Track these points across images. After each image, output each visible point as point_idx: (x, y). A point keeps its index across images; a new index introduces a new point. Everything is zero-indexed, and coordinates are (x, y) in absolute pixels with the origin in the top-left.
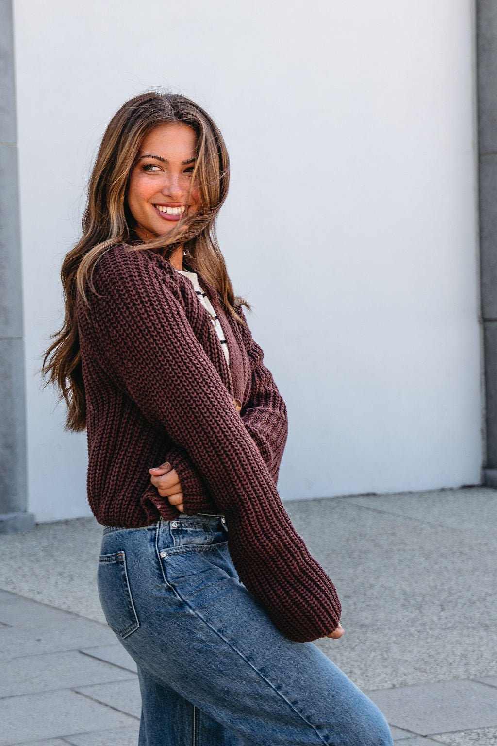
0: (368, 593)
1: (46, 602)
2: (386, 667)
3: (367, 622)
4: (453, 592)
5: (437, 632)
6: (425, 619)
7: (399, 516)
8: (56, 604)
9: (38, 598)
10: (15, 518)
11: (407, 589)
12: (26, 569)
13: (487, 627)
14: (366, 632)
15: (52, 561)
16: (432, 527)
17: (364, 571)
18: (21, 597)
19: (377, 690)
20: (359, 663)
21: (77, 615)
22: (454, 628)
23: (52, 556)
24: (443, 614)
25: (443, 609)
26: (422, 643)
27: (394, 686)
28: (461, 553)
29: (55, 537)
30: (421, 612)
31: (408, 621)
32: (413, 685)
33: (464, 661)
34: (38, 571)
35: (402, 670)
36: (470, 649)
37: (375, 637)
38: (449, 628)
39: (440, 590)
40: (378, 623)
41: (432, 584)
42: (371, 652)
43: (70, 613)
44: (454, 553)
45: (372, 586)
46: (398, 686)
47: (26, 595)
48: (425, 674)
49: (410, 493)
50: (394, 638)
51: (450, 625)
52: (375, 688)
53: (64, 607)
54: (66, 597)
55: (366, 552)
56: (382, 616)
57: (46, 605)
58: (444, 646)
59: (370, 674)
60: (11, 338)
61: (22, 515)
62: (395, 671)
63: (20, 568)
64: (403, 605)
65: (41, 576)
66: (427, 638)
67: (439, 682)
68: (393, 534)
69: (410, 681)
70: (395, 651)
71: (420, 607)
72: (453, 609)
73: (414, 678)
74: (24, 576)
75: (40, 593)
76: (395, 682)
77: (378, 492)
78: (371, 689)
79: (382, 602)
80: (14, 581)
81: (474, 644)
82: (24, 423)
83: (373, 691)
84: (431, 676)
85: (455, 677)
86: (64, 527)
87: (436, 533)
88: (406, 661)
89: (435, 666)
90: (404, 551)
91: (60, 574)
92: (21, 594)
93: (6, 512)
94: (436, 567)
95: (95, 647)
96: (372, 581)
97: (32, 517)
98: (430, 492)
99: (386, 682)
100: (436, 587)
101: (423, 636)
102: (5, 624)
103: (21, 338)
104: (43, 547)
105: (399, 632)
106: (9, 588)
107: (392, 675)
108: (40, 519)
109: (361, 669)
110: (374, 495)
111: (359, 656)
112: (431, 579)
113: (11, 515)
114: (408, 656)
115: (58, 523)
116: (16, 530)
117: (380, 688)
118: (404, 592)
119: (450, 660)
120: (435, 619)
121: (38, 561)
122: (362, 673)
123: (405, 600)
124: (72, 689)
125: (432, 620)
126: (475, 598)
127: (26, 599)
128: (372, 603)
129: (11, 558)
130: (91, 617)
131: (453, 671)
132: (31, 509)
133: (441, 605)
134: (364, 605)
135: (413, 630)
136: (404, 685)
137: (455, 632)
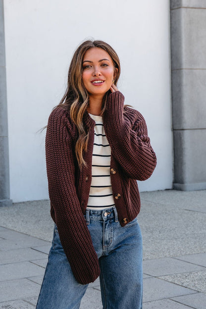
5: (158, 241)
6: (154, 236)
8: (22, 232)
10: (5, 201)
12: (10, 219)
13: (176, 239)
15: (19, 216)
16: (155, 204)
21: (30, 235)
22: (164, 239)
24: (160, 235)
25: (160, 233)
26: (153, 245)
29: (20, 208)
30: (152, 234)
32: (151, 259)
34: (14, 220)
36: (170, 246)
38: (162, 239)
39: (159, 226)
43: (27, 235)
48: (155, 255)
49: (147, 192)
53: (25, 232)
57: (19, 232)
60: (3, 137)
61: (8, 200)
63: (8, 219)
65: (16, 222)
66: (155, 243)
69: (149, 258)
71: (152, 232)
72: (164, 232)
74: (10, 222)
75: (16, 228)
80: (6, 223)
81: (171, 245)
82: (8, 167)
85: (165, 256)
86: (23, 204)
87: (157, 206)
91: (22, 221)
93: (2, 199)
95: (37, 247)
97: (11, 201)
98: (154, 191)
100: (157, 225)
101: (153, 242)
102: (4, 239)
103: (7, 136)
104: (16, 212)
106: (4, 226)
108: (14, 201)
114: (148, 249)
115: (20, 203)
116: (6, 206)
118: (146, 227)
119: (163, 250)
120: (158, 236)
121: (14, 216)
124: (29, 261)
126: (171, 229)
127: (11, 230)
129: (4, 215)
130: (34, 236)
131: (165, 254)
132: (11, 198)
133: (159, 231)
135: (150, 240)
136: (147, 259)
137: (165, 241)
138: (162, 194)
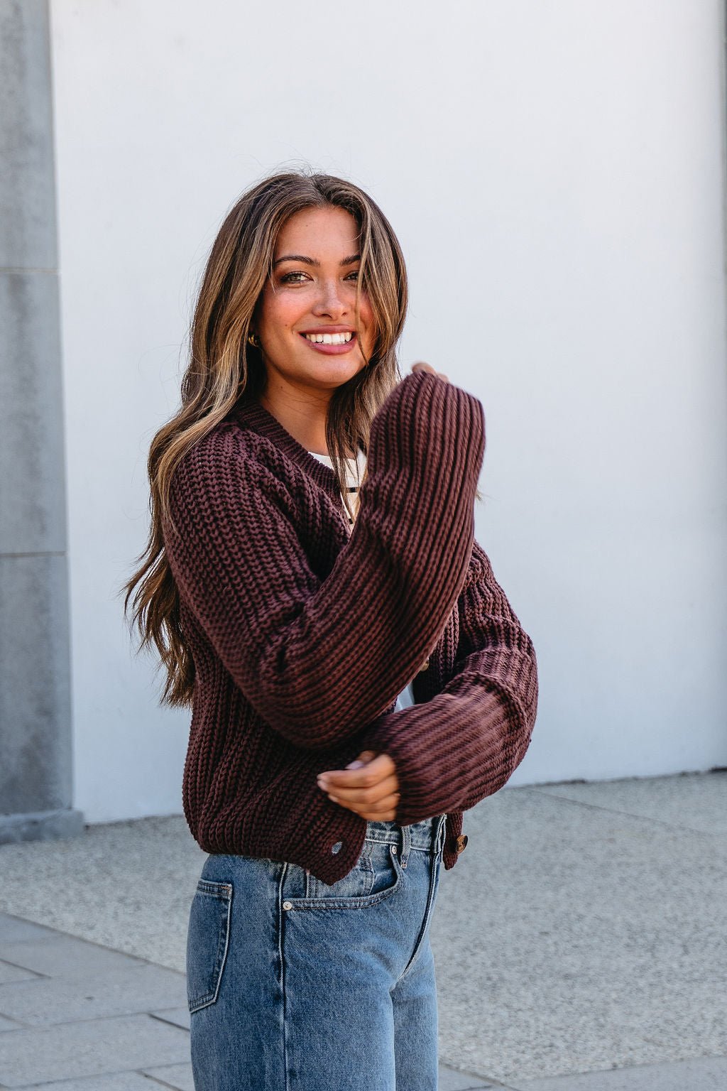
0: (576, 928)
1: (100, 941)
2: (603, 1038)
3: (574, 971)
4: (701, 926)
5: (677, 986)
6: (660, 967)
7: (619, 813)
8: (115, 945)
9: (89, 936)
10: (54, 818)
11: (634, 922)
12: (71, 893)
14: (573, 987)
15: (109, 880)
16: (669, 829)
17: (568, 895)
18: (64, 934)
19: (591, 1072)
20: (562, 1033)
21: (147, 961)
22: (702, 980)
23: (109, 873)
24: (686, 959)
25: (686, 952)
26: (655, 1002)
27: (615, 1067)
28: (712, 868)
29: (113, 846)
30: (653, 956)
31: (634, 969)
32: (644, 1065)
33: (719, 1029)
34: (88, 895)
35: (627, 1042)
37: (586, 993)
38: (695, 980)
39: (682, 924)
40: (591, 973)
41: (669, 915)
42: (581, 1015)
43: (136, 958)
44: (701, 868)
45: (581, 918)
46: (620, 1066)
47: (71, 931)
48: (660, 1049)
49: (636, 779)
50: (614, 995)
51: (696, 975)
52: (587, 1070)
53: (126, 949)
54: (130, 935)
55: (571, 867)
56: (596, 962)
57: (101, 947)
58: (689, 1007)
59: (579, 1048)
60: (48, 555)
61: (65, 813)
62: (617, 1043)
63: (62, 891)
64: (628, 946)
65: (93, 903)
66: (662, 995)
67: (682, 1060)
68: (612, 841)
69: (638, 1059)
70: (616, 1014)
71: (652, 949)
72: (702, 950)
73: (645, 1055)
74: (68, 903)
75: (91, 928)
76: (617, 1061)
77: (588, 777)
78: (581, 1071)
79: (596, 940)
80: (53, 910)
82: (68, 677)
83: (585, 1073)
84: (670, 1051)
85: (706, 1053)
86: (127, 830)
87: (675, 839)
88: (633, 1029)
89: (675, 1036)
90: (628, 865)
91: (121, 900)
92: (63, 929)
93: (42, 809)
94: (675, 888)
95: (174, 1009)
96: (581, 910)
97: (80, 815)
98: (665, 778)
99: (603, 1060)
100: (675, 918)
101: (657, 991)
102: (40, 975)
103: (63, 554)
104: (96, 860)
105: (622, 985)
106: (45, 921)
107: (611, 1049)
108: (92, 818)
109: (566, 1041)
110: (583, 782)
111: (563, 1021)
112: (668, 906)
113: (49, 814)
114: (634, 1022)
115: (117, 824)
116: (56, 835)
117: (595, 1069)
118: (629, 927)
119: (698, 1027)
120: (675, 965)
121: (88, 881)
122: (568, 1048)
123: (629, 938)
124: (140, 1072)
125: (671, 969)
127: (71, 937)
128: (581, 942)
129: (49, 876)
130: (166, 963)
131: (703, 1044)
132: (79, 805)
133: (684, 946)
134: (569, 946)
135: (642, 983)
136: (630, 1064)
137: (705, 986)
138: (696, 787)
